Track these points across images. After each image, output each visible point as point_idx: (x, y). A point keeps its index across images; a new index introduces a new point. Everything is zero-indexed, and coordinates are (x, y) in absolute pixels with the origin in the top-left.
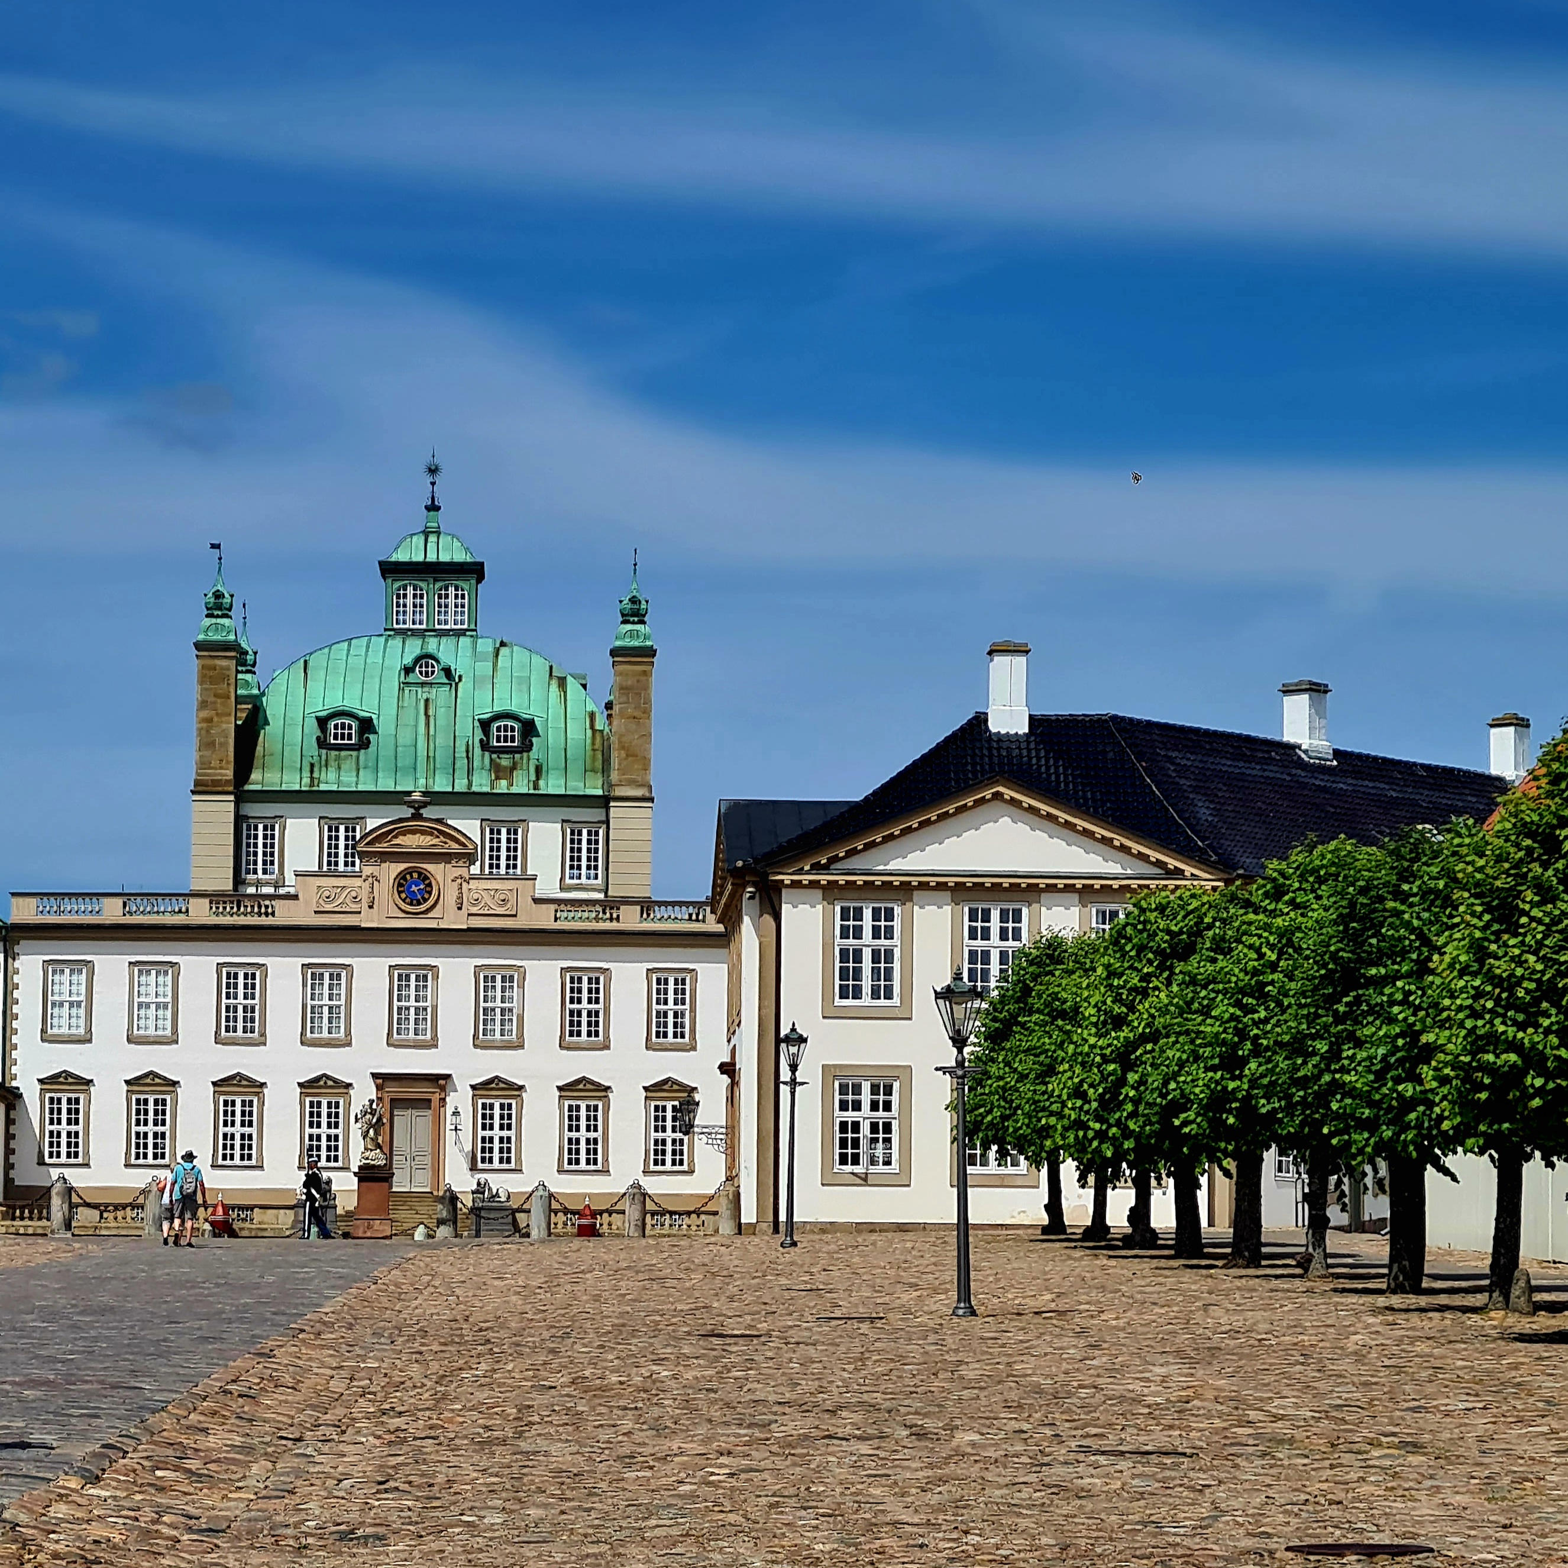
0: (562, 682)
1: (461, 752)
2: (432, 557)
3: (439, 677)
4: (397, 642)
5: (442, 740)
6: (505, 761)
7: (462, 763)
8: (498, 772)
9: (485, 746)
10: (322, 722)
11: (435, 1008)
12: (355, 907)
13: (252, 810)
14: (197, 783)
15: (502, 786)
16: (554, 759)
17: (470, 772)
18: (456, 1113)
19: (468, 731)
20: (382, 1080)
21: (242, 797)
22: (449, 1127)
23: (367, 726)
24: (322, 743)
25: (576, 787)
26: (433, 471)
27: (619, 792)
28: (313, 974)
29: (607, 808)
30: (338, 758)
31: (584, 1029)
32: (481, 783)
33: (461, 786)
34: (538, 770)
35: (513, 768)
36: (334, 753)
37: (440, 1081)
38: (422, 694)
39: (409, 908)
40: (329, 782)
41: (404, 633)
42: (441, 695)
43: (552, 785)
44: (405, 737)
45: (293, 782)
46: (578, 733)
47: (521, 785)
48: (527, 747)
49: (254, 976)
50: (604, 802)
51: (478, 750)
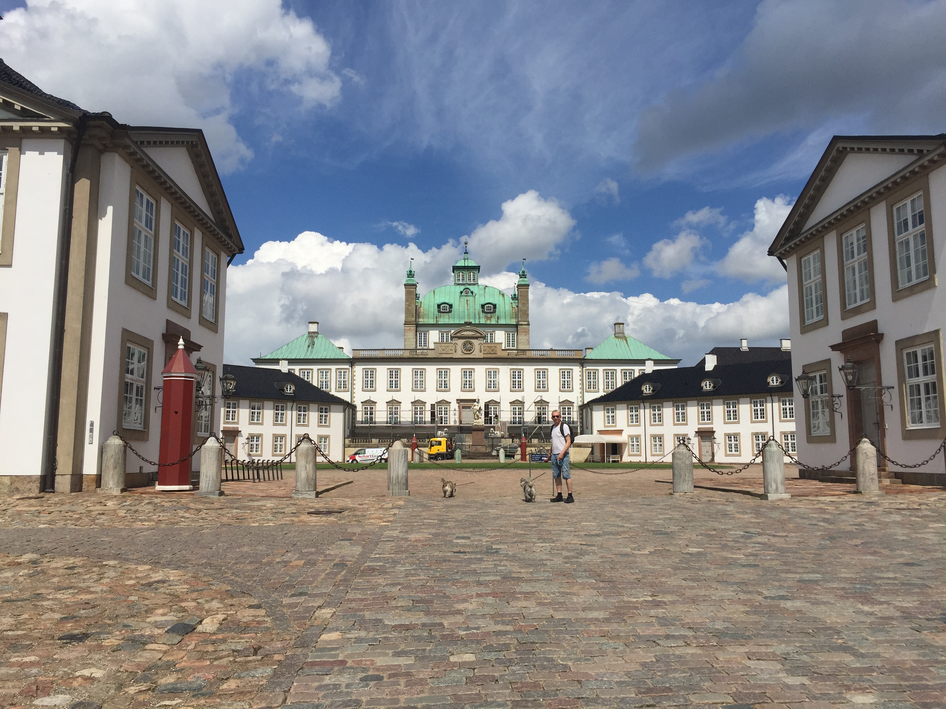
0: (503, 295)
1: (477, 313)
2: (466, 265)
3: (470, 294)
4: (458, 286)
5: (472, 310)
6: (489, 315)
7: (477, 316)
8: (487, 318)
9: (483, 312)
10: (439, 306)
11: (474, 380)
12: (451, 352)
13: (419, 329)
14: (405, 322)
15: (488, 322)
16: (502, 315)
17: (479, 318)
19: (478, 308)
20: (459, 401)
21: (418, 325)
23: (451, 306)
24: (439, 311)
25: (508, 322)
27: (521, 323)
28: (439, 371)
29: (517, 328)
30: (443, 316)
32: (483, 321)
33: (477, 322)
34: (498, 318)
35: (491, 317)
36: (442, 314)
38: (466, 298)
39: (466, 352)
40: (441, 321)
41: (459, 284)
42: (471, 299)
43: (502, 321)
44: (461, 309)
45: (431, 321)
46: (508, 308)
47: (493, 322)
48: (494, 312)
49: (422, 372)
50: (516, 326)
51: (481, 313)
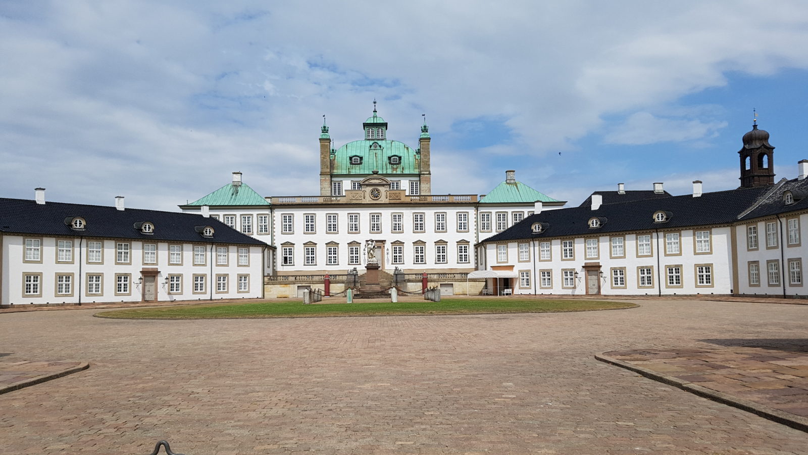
0: (407, 148)
1: (384, 165)
2: (375, 122)
3: (378, 148)
4: (368, 141)
5: (380, 162)
6: (395, 166)
7: (385, 167)
8: (393, 169)
9: (390, 163)
10: (351, 158)
11: (381, 223)
12: (360, 198)
13: (334, 179)
14: (321, 173)
16: (407, 166)
17: (387, 169)
18: (388, 250)
19: (386, 160)
21: (332, 176)
22: (386, 253)
23: (361, 158)
24: (351, 163)
25: (412, 172)
26: (375, 103)
27: (423, 173)
28: (351, 217)
29: (420, 177)
30: (355, 167)
31: (419, 228)
32: (389, 172)
33: (385, 172)
34: (403, 168)
35: (397, 168)
36: (354, 166)
37: (383, 242)
38: (375, 151)
39: (373, 198)
40: (353, 172)
42: (379, 152)
43: (406, 172)
44: (371, 161)
45: (344, 172)
46: (412, 159)
47: (399, 172)
48: (400, 163)
49: (335, 216)
50: (419, 175)
51: (388, 164)
